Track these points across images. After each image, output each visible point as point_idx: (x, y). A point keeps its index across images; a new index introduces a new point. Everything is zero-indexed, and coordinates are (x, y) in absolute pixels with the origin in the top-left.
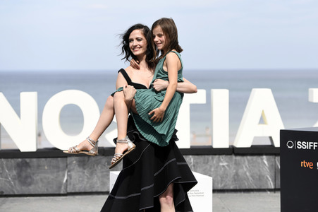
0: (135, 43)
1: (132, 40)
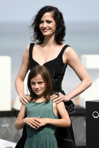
0: (45, 25)
1: (43, 22)
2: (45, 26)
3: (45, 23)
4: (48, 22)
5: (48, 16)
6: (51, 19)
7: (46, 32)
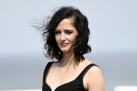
2: (63, 38)
3: (63, 33)
4: (68, 32)
5: (67, 23)
6: (71, 28)
7: (64, 46)
